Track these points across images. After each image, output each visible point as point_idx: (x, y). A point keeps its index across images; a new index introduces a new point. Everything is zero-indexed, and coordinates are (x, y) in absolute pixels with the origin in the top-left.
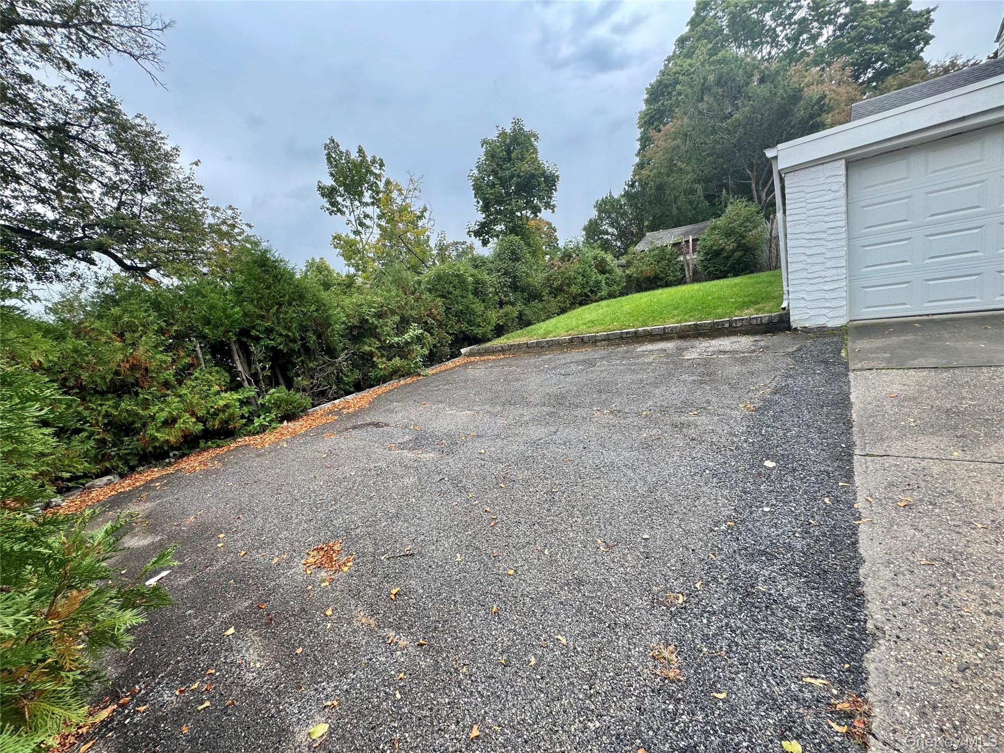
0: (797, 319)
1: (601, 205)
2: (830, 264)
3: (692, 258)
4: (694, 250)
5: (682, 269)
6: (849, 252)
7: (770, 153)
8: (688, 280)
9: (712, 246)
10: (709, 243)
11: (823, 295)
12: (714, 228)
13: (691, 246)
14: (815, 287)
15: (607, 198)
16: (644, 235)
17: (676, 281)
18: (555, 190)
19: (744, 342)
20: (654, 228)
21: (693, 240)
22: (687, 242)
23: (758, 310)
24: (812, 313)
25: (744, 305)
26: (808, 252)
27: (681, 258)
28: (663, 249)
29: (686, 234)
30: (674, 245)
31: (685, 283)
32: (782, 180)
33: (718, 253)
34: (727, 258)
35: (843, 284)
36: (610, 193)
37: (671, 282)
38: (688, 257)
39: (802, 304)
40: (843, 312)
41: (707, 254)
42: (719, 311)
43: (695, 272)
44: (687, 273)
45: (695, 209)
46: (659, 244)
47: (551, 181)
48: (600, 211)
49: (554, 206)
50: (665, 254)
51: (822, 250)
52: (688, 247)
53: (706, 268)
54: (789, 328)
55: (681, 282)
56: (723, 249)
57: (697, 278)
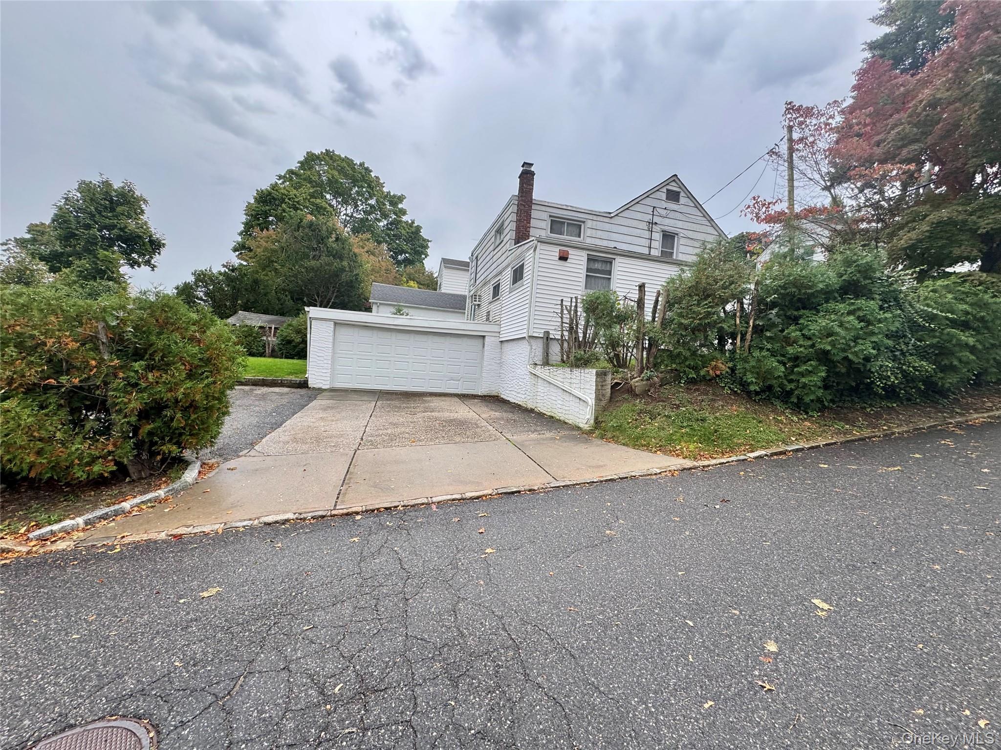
0: (311, 383)
1: (199, 275)
2: (325, 362)
3: (272, 340)
4: (274, 335)
5: (264, 346)
6: (333, 357)
7: (307, 309)
8: (267, 355)
9: (287, 336)
10: (285, 334)
11: (322, 374)
12: (290, 325)
13: (272, 332)
14: (320, 370)
15: (206, 270)
16: (235, 312)
17: (258, 354)
18: (159, 253)
19: (285, 390)
20: (246, 309)
21: (275, 328)
22: (270, 328)
23: (296, 377)
24: (318, 381)
25: (291, 374)
26: (318, 354)
27: (265, 338)
28: (251, 328)
29: (270, 322)
30: (261, 327)
31: (265, 356)
32: (311, 322)
33: (289, 342)
34: (295, 347)
35: (329, 371)
36: (210, 268)
37: (254, 353)
38: (269, 339)
39: (314, 376)
40: (328, 382)
41: (282, 340)
42: (278, 374)
43: (273, 350)
44: (267, 350)
45: (281, 304)
46: (248, 323)
47: (156, 246)
48: (198, 279)
49: (155, 266)
50: (253, 333)
51: (322, 355)
52: (270, 332)
53: (281, 349)
54: (307, 387)
55: (262, 355)
56: (293, 340)
57: (273, 355)
